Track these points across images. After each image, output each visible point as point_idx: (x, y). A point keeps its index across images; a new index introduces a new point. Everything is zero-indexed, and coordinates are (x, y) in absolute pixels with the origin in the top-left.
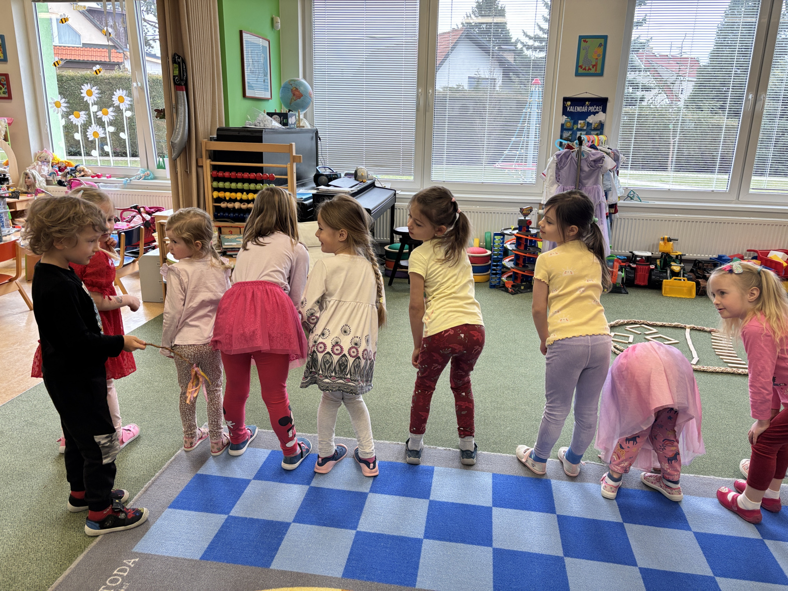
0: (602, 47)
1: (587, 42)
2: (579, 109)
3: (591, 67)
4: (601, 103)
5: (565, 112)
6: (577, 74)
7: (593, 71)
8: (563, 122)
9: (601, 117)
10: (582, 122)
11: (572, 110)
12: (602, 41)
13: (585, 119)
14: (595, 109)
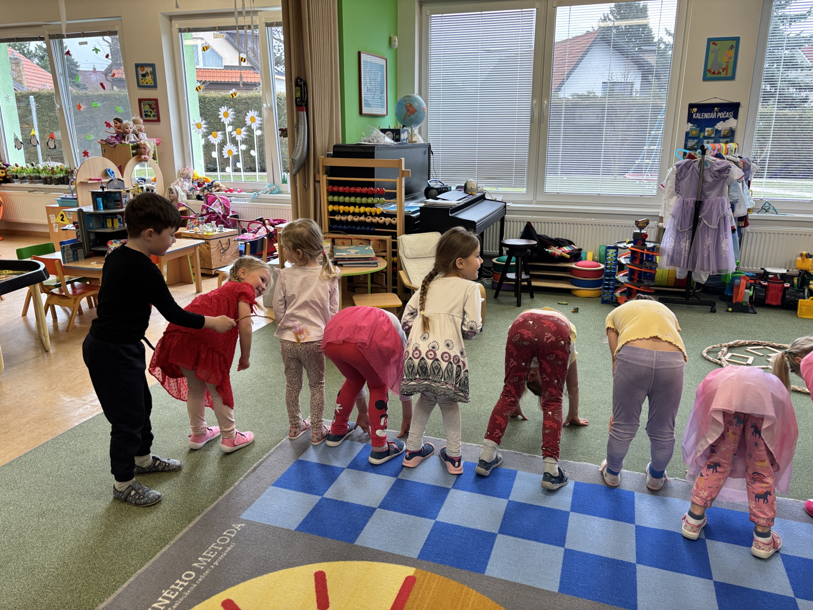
0: (734, 49)
1: (716, 45)
2: (706, 116)
3: (721, 71)
4: (733, 108)
5: (690, 119)
6: (705, 79)
7: (723, 74)
8: (688, 130)
9: (732, 123)
10: (710, 129)
11: (698, 116)
12: (734, 43)
13: (713, 126)
14: (725, 115)
